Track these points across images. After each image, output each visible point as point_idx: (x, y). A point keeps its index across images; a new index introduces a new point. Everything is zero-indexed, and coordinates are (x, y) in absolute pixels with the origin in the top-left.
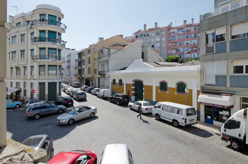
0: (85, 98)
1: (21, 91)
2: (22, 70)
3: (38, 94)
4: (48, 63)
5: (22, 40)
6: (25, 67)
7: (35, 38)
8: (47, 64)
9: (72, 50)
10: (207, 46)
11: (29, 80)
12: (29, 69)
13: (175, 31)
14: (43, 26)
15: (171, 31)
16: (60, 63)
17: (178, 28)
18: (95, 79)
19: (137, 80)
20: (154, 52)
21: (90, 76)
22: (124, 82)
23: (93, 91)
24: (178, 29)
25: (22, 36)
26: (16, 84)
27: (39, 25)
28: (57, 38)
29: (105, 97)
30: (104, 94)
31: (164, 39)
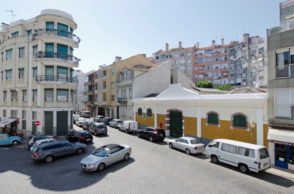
0: (106, 133)
1: (18, 122)
2: (20, 94)
3: (43, 127)
4: (57, 86)
5: (21, 55)
6: (25, 91)
7: (40, 52)
8: (55, 87)
9: (77, 72)
10: (277, 68)
11: (30, 108)
12: (30, 93)
13: (203, 52)
14: (51, 38)
15: (198, 52)
16: (72, 86)
17: (206, 49)
18: (113, 107)
19: (174, 110)
20: (185, 76)
21: (105, 103)
22: (155, 112)
23: (112, 122)
24: (206, 51)
25: (21, 50)
26: (12, 113)
27: (46, 35)
28: (69, 53)
29: (130, 130)
30: (129, 127)
31: (189, 62)
